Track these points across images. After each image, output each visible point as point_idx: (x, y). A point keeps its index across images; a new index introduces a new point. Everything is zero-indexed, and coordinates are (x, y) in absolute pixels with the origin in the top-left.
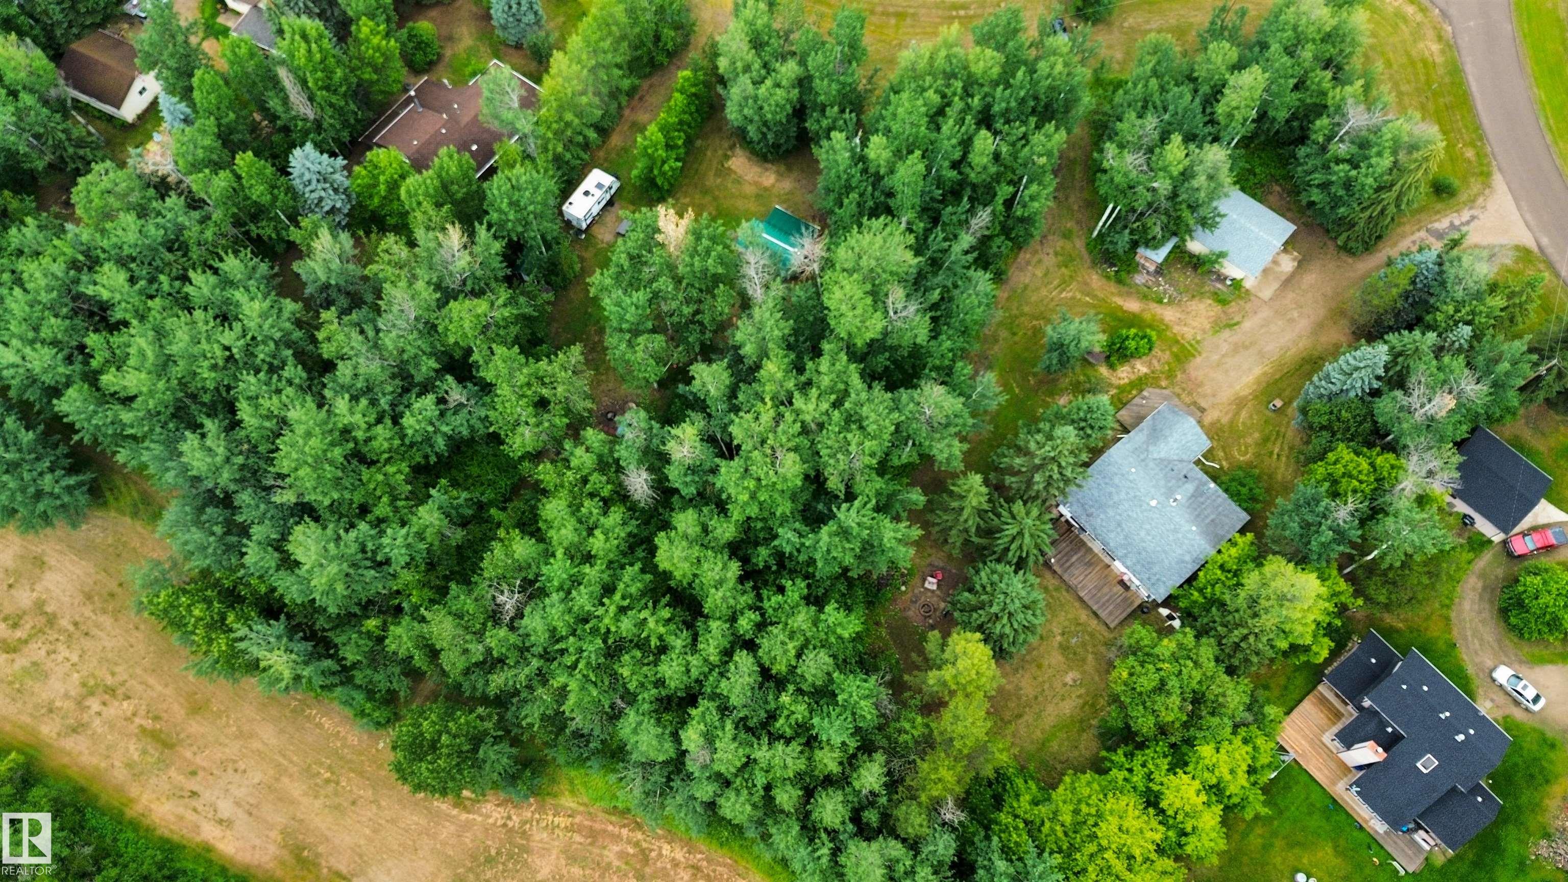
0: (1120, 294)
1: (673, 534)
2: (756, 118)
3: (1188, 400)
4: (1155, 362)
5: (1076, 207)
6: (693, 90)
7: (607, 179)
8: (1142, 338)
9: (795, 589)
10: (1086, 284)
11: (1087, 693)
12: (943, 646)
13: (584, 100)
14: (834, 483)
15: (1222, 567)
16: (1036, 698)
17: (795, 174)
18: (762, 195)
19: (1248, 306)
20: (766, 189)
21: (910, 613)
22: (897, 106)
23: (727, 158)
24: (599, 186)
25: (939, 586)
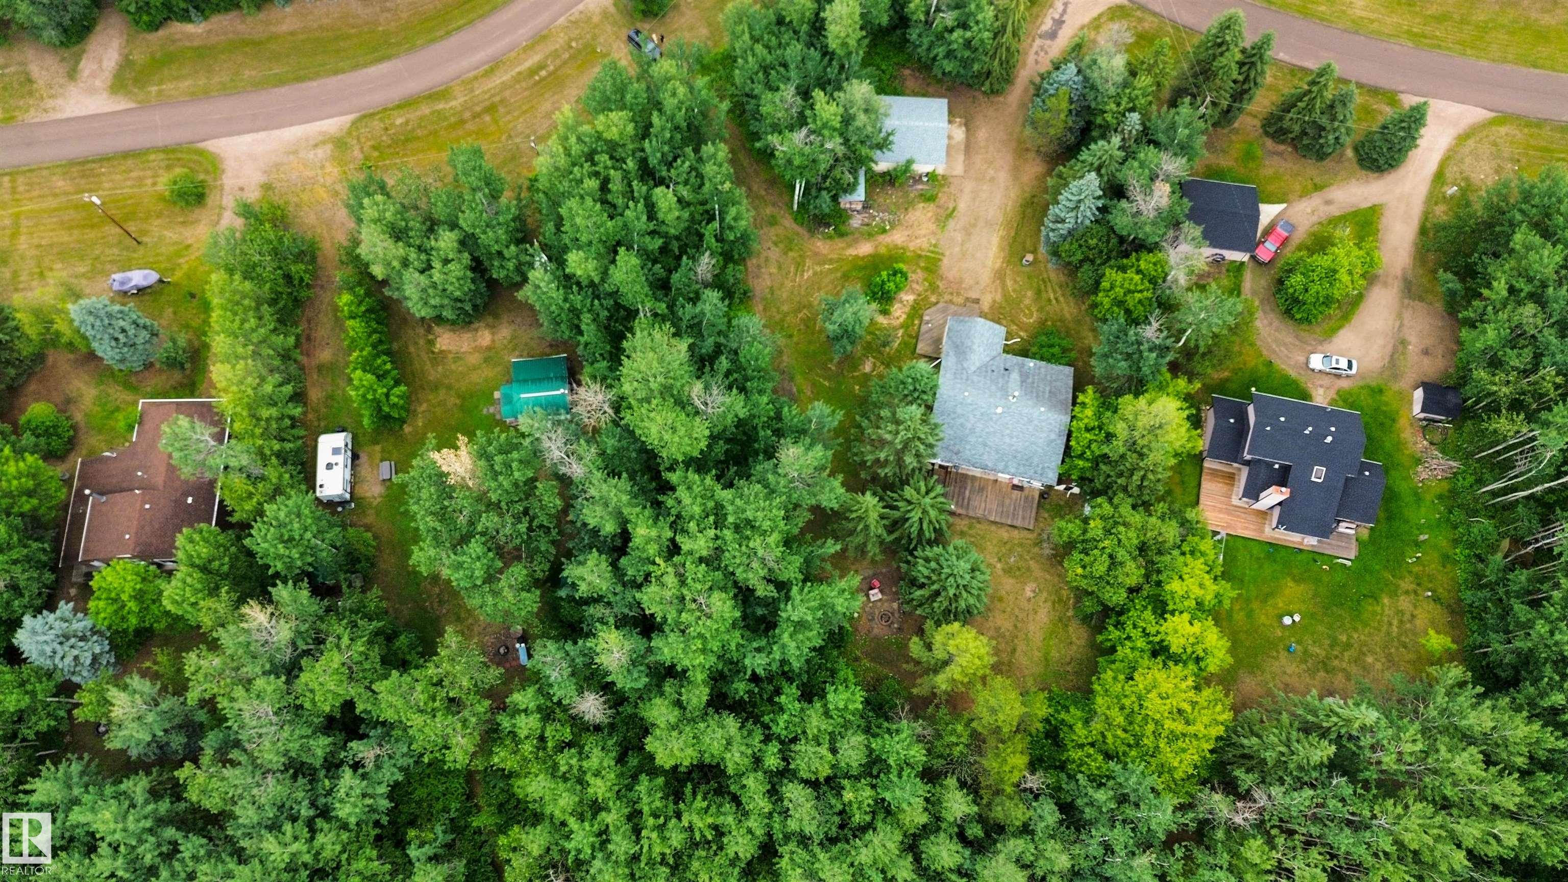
0: (849, 246)
1: (658, 732)
2: (446, 302)
3: (960, 300)
4: (915, 286)
5: (763, 193)
6: (363, 308)
7: (339, 439)
8: (895, 274)
9: (789, 697)
10: (817, 254)
11: (1050, 594)
12: (929, 647)
13: (268, 388)
14: (763, 590)
15: (1088, 430)
16: (1015, 626)
17: (505, 317)
18: (490, 355)
19: (952, 189)
20: (489, 348)
21: (876, 631)
22: (572, 217)
23: (431, 343)
24: (336, 451)
25: (881, 591)
